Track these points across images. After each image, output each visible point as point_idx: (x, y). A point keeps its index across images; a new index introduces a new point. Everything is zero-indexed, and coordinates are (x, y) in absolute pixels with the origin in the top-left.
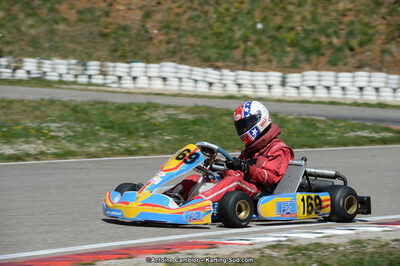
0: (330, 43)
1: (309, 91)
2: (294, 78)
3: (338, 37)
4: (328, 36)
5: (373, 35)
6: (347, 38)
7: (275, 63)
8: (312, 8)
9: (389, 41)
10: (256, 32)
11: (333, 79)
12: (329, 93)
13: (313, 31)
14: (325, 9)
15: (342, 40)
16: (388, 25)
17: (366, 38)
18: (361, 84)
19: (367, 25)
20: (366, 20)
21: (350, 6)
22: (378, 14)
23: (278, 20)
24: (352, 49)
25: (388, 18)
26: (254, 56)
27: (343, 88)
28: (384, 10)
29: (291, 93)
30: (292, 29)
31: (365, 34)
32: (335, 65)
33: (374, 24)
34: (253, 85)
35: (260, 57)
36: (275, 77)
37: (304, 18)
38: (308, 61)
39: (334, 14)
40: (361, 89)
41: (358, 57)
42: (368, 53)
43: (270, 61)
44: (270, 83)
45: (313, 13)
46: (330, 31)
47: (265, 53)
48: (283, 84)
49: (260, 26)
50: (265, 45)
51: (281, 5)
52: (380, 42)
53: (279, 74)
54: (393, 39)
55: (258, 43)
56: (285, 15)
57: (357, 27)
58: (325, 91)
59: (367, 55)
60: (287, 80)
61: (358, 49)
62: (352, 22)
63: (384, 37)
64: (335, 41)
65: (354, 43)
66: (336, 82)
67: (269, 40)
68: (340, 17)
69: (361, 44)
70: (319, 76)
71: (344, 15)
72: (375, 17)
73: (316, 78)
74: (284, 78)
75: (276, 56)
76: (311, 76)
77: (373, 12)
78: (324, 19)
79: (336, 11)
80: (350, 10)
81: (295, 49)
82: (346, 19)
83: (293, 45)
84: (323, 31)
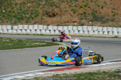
0: (26, 16)
1: (20, 31)
2: (15, 27)
3: (28, 15)
4: (25, 14)
5: (39, 14)
6: (31, 15)
7: (9, 22)
8: (20, 6)
9: (43, 15)
10: (3, 13)
11: (27, 27)
12: (26, 32)
13: (20, 13)
14: (24, 6)
15: (29, 15)
16: (43, 11)
17: (36, 15)
18: (36, 29)
19: (37, 11)
20: (36, 9)
21: (31, 5)
22: (39, 7)
23: (9, 9)
24: (32, 18)
25: (43, 9)
26: (3, 20)
27: (30, 30)
28: (41, 6)
29: (15, 32)
30: (14, 12)
31: (36, 14)
32: (28, 23)
33: (39, 11)
34: (3, 29)
35: (4, 21)
36: (9, 27)
37: (17, 9)
38: (19, 22)
39: (27, 8)
40: (36, 30)
41: (34, 20)
42: (37, 19)
43: (7, 22)
44: (8, 29)
45: (20, 7)
46: (26, 12)
47: (6, 19)
48: (12, 29)
49: (4, 11)
50: (6, 17)
51: (10, 5)
52: (40, 16)
53: (11, 26)
54: (44, 15)
55: (3, 16)
56: (11, 8)
57: (34, 11)
58: (25, 31)
59: (37, 20)
60: (13, 28)
61: (34, 18)
62: (32, 10)
63: (42, 14)
64: (27, 16)
65: (33, 16)
66: (28, 28)
67: (7, 16)
68: (28, 8)
69: (35, 17)
70: (23, 26)
71: (30, 8)
72: (39, 8)
73: (22, 27)
74: (12, 27)
75: (9, 20)
76: (20, 27)
77: (38, 7)
78: (23, 9)
79: (27, 7)
80: (31, 6)
81: (15, 18)
82: (30, 9)
83: (14, 17)
84: (23, 13)
